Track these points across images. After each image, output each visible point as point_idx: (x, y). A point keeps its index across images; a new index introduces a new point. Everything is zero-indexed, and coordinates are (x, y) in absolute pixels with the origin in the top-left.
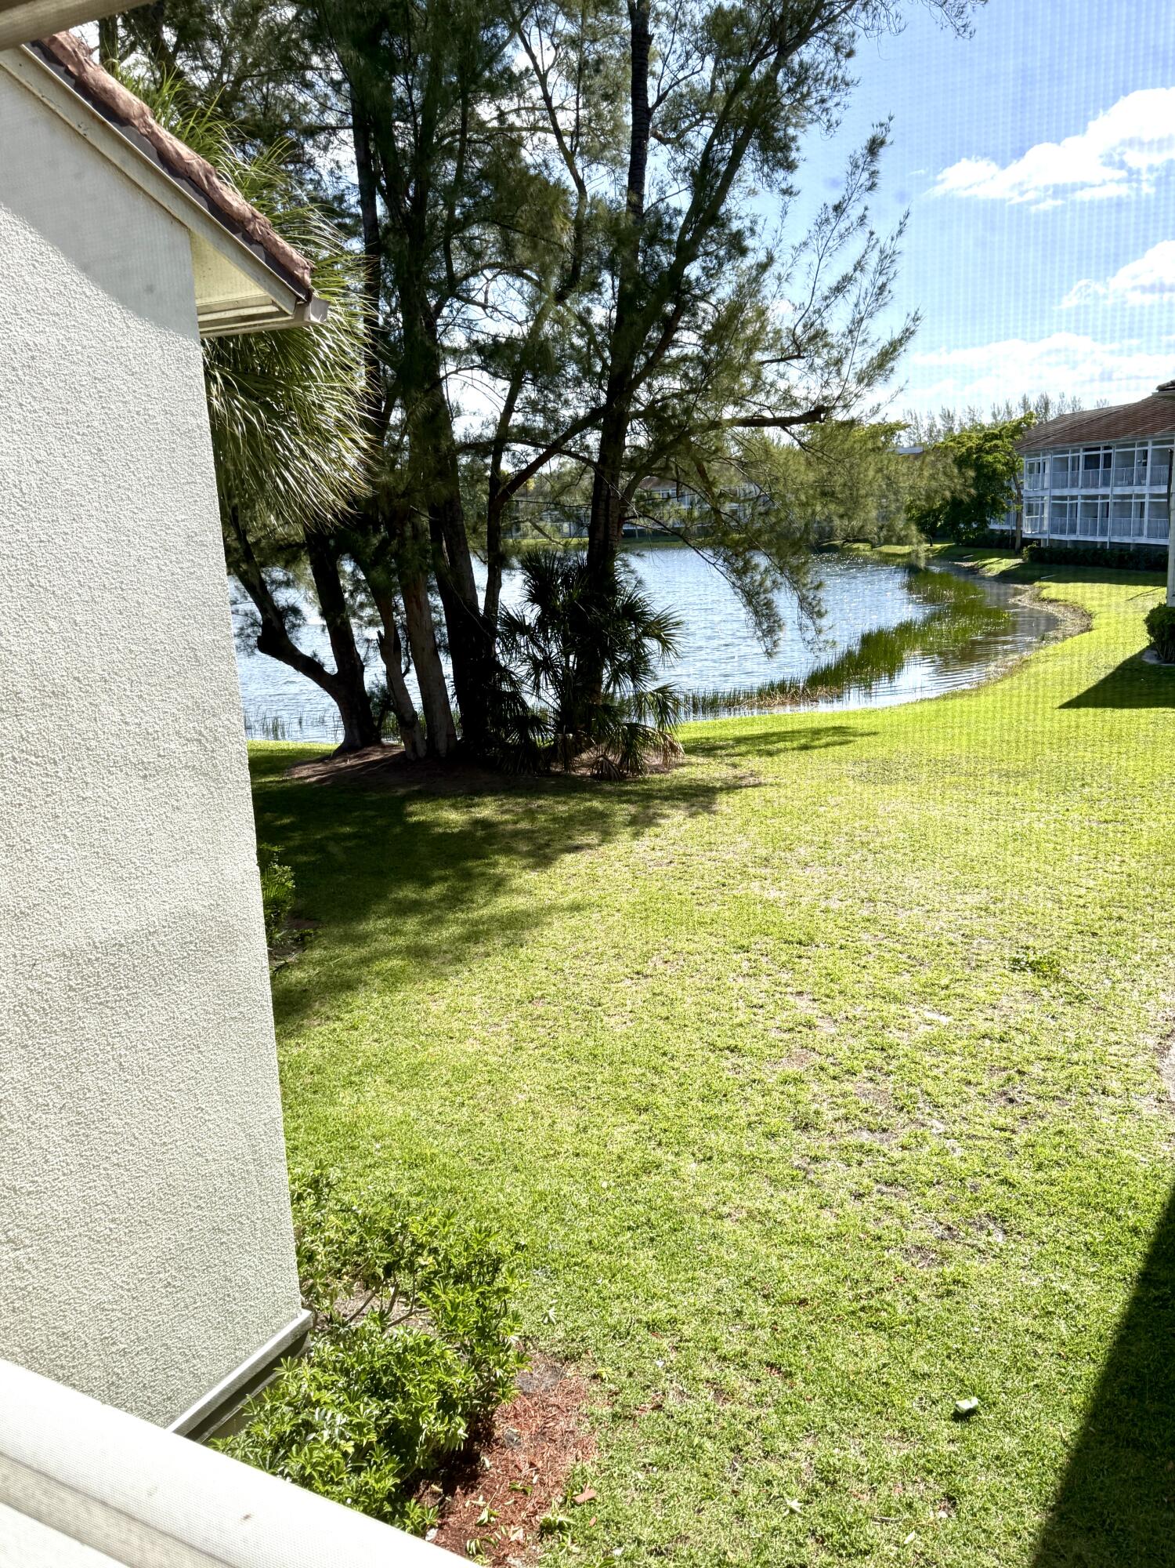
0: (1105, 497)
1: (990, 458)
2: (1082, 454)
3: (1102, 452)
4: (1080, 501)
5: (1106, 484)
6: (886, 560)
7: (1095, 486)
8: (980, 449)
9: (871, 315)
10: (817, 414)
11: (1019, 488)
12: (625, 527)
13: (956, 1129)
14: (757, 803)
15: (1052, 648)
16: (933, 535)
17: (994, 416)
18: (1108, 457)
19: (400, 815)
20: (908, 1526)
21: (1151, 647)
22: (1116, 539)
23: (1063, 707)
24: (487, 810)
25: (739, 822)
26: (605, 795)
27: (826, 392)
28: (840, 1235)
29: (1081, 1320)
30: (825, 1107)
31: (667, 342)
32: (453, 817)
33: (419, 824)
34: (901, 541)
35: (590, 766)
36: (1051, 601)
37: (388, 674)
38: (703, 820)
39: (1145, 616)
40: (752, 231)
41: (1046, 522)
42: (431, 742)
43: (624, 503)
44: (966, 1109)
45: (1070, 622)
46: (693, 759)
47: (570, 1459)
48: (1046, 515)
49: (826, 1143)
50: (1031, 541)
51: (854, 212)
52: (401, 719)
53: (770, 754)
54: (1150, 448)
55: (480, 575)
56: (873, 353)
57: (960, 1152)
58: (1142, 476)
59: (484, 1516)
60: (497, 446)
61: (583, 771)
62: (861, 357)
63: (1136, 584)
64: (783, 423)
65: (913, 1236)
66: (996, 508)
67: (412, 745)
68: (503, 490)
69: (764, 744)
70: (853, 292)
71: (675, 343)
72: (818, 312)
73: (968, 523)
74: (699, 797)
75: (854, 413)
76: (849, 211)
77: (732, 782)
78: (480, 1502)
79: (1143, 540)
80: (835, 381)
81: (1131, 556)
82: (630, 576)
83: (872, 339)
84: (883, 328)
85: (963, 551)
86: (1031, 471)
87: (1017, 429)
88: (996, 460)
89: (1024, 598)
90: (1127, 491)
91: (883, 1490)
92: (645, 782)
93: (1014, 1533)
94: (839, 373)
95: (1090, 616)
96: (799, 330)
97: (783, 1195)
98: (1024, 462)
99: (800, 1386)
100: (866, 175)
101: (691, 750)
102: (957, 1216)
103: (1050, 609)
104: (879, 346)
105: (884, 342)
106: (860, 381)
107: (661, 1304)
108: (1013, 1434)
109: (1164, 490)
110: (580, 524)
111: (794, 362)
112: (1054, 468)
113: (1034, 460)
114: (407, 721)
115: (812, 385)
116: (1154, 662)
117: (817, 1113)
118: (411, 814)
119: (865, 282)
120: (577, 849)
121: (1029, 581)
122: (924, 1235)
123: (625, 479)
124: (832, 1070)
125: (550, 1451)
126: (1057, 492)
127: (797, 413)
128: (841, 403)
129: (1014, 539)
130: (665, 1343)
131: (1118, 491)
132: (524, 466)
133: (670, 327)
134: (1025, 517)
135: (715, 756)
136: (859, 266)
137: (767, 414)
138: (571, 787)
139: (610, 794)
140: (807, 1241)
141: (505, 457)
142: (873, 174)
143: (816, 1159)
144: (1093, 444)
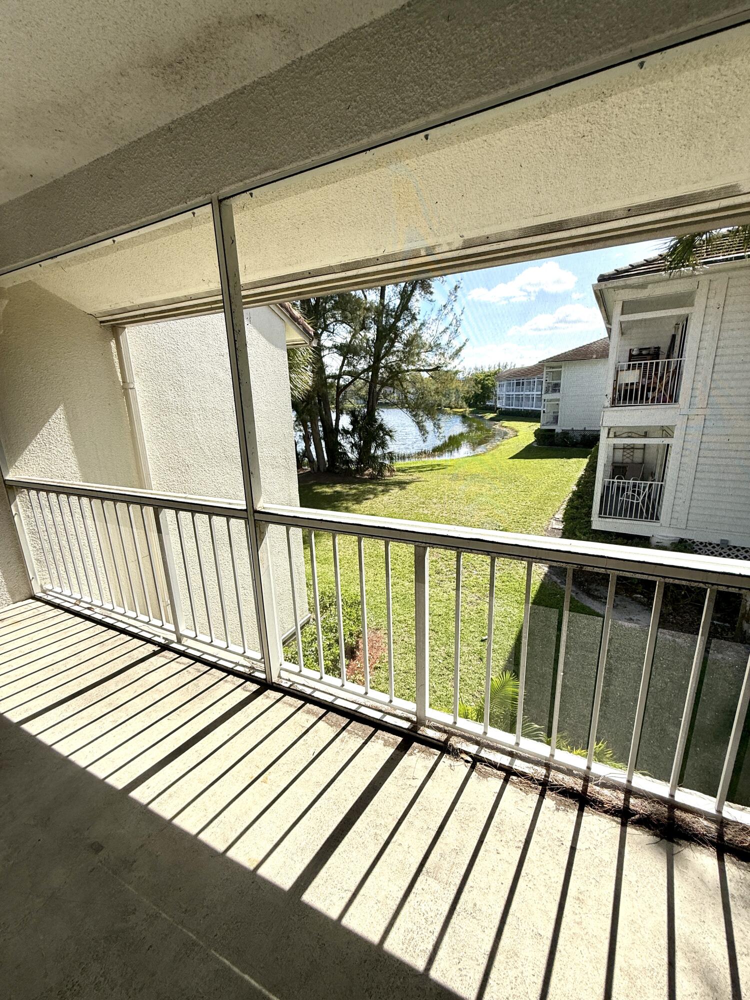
0: (522, 395)
1: (487, 382)
2: (515, 381)
3: (521, 381)
4: (514, 396)
5: (522, 391)
6: (455, 413)
7: (519, 391)
8: (484, 379)
9: (454, 338)
10: (437, 368)
11: (496, 392)
12: (379, 401)
13: (480, 573)
14: (420, 486)
15: (505, 441)
16: (470, 406)
17: (489, 368)
18: (523, 383)
19: (312, 490)
20: (470, 665)
21: (536, 441)
22: (525, 408)
23: (510, 458)
24: (338, 488)
25: (415, 491)
26: (374, 484)
27: (440, 362)
28: (449, 599)
29: (514, 618)
30: (444, 568)
31: (392, 346)
32: (328, 490)
33: (317, 492)
34: (461, 408)
35: (367, 475)
36: (506, 427)
37: (305, 447)
38: (404, 492)
39: (534, 431)
40: (419, 313)
41: (504, 402)
42: (319, 469)
43: (378, 394)
44: (483, 568)
45: (511, 433)
46: (399, 473)
47: (380, 653)
48: (504, 400)
49: (445, 577)
50: (499, 408)
51: (449, 307)
52: (309, 461)
53: (422, 471)
54: (536, 380)
55: (334, 416)
56: (454, 350)
57: (481, 579)
58: (533, 389)
59: (359, 666)
60: (338, 377)
61: (366, 477)
62: (451, 351)
63: (531, 422)
64: (427, 371)
65: (469, 599)
66: (489, 398)
67: (313, 469)
68: (340, 390)
69: (420, 469)
70: (449, 332)
71: (394, 347)
72: (438, 338)
73: (480, 402)
74: (401, 484)
75: (449, 368)
76: (448, 307)
77: (411, 480)
78: (357, 662)
79: (533, 408)
80: (442, 359)
81: (530, 413)
82: (379, 417)
83: (454, 346)
84: (456, 344)
85: (478, 411)
86: (499, 387)
87: (495, 373)
88: (489, 383)
89: (497, 426)
90: (528, 393)
91: (463, 658)
92: (385, 480)
93: (497, 666)
94: (444, 356)
95: (517, 431)
96: (432, 343)
97: (433, 590)
98: (498, 383)
99: (440, 635)
100: (454, 296)
101: (398, 471)
102: (481, 594)
103: (505, 429)
104: (456, 349)
105: (457, 347)
106: (450, 359)
107: (402, 616)
108: (497, 644)
109: (540, 393)
110: (365, 400)
111: (430, 353)
112: (507, 386)
113: (501, 383)
114: (311, 461)
115: (436, 359)
116: (536, 445)
117: (442, 569)
118: (315, 489)
119: (452, 328)
120: (367, 499)
121: (499, 421)
122: (472, 599)
123: (378, 387)
124: (445, 559)
125: (375, 651)
126: (507, 393)
127: (431, 368)
128: (444, 365)
129: (494, 408)
130: (404, 626)
131: (526, 393)
132: (347, 383)
133: (393, 342)
134: (498, 401)
135: (406, 472)
136: (451, 325)
137: (422, 368)
138: (363, 482)
139: (375, 483)
140: (440, 601)
141: (341, 380)
142: (456, 296)
143: (442, 581)
144: (519, 378)
